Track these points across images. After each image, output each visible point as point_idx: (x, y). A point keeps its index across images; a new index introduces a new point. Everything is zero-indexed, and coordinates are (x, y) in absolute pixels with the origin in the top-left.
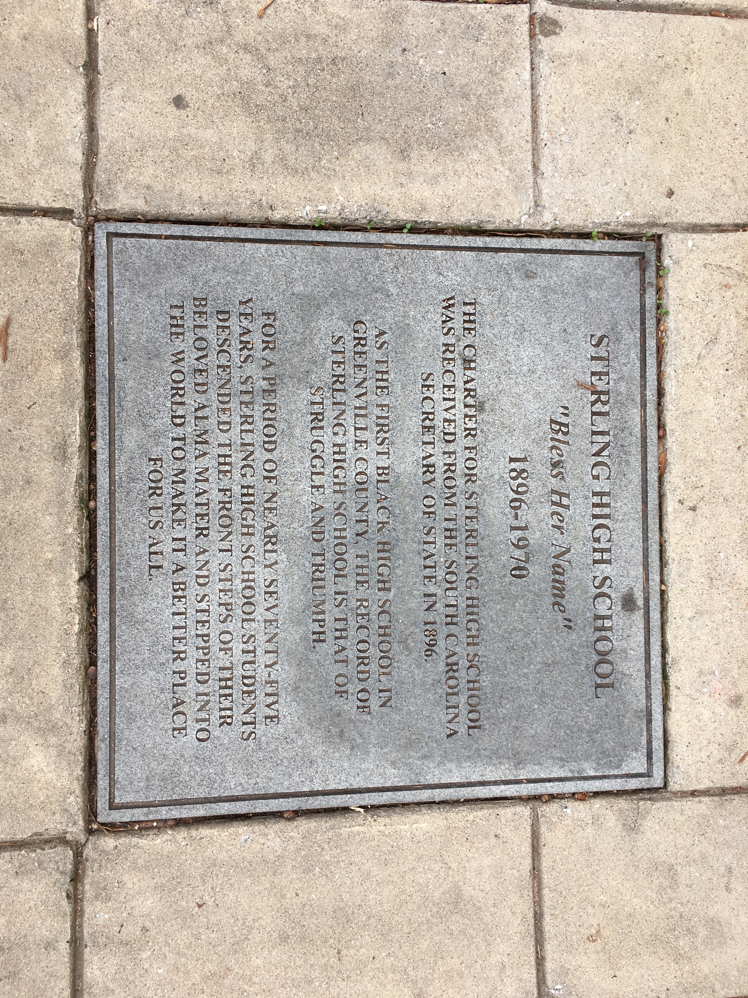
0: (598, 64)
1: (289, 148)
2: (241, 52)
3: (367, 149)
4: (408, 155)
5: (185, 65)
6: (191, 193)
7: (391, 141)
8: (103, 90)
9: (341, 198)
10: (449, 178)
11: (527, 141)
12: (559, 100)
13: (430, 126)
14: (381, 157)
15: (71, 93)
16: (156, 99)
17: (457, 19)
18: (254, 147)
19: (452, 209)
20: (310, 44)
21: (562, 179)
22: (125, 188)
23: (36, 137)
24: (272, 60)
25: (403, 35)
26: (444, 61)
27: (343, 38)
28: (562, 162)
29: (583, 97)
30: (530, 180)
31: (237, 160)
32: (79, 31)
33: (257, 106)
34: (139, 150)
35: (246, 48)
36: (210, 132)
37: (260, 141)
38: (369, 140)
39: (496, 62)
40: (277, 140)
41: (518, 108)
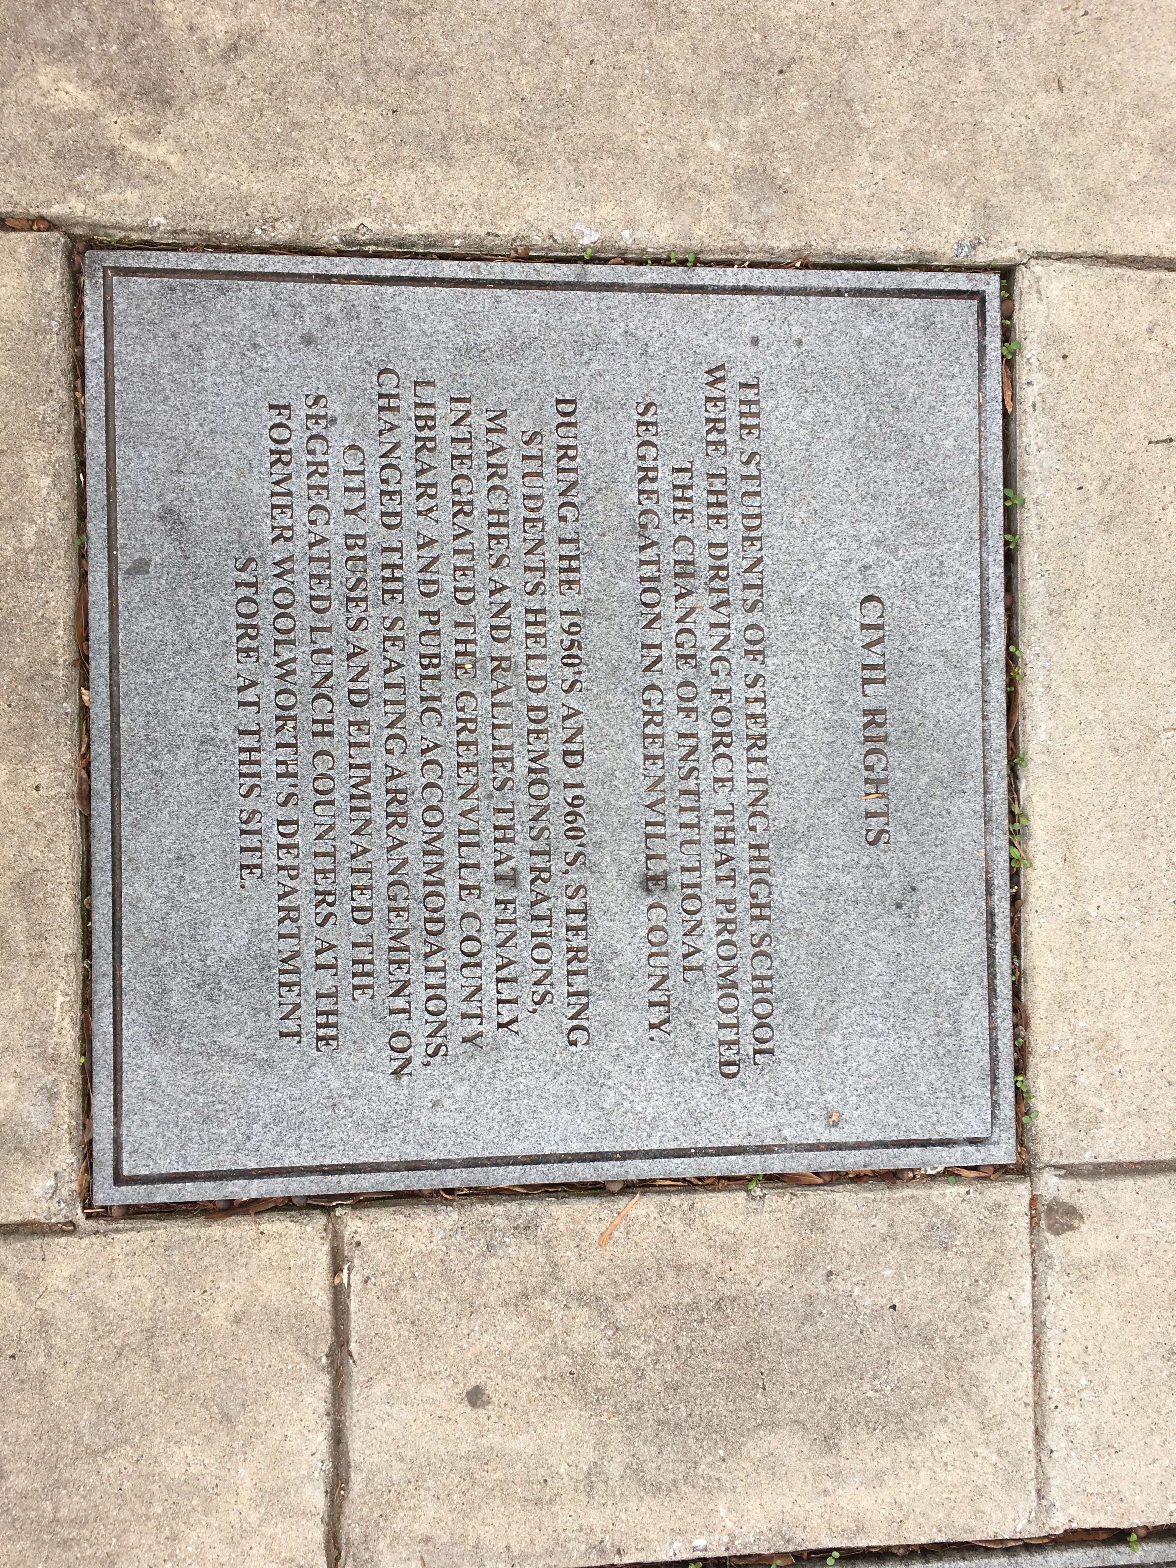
0: (1141, 1271)
1: (646, 1451)
2: (573, 1305)
3: (771, 1440)
4: (837, 1445)
5: (486, 1338)
6: (493, 1542)
7: (809, 1425)
8: (358, 1391)
9: (729, 1524)
10: (901, 1475)
11: (1026, 1404)
12: (1078, 1335)
13: (870, 1394)
14: (793, 1451)
15: (309, 1400)
16: (440, 1396)
17: (913, 1217)
18: (592, 1456)
19: (907, 1524)
20: (682, 1280)
21: (1083, 1462)
22: (390, 1545)
23: (254, 1477)
24: (621, 1313)
25: (829, 1249)
26: (894, 1287)
27: (733, 1265)
28: (1083, 1435)
29: (1117, 1326)
30: (1031, 1466)
31: (566, 1479)
32: (322, 1299)
33: (597, 1390)
34: (413, 1480)
35: (581, 1298)
36: (523, 1438)
37: (602, 1444)
38: (774, 1425)
39: (977, 1281)
40: (629, 1441)
41: (1013, 1353)
